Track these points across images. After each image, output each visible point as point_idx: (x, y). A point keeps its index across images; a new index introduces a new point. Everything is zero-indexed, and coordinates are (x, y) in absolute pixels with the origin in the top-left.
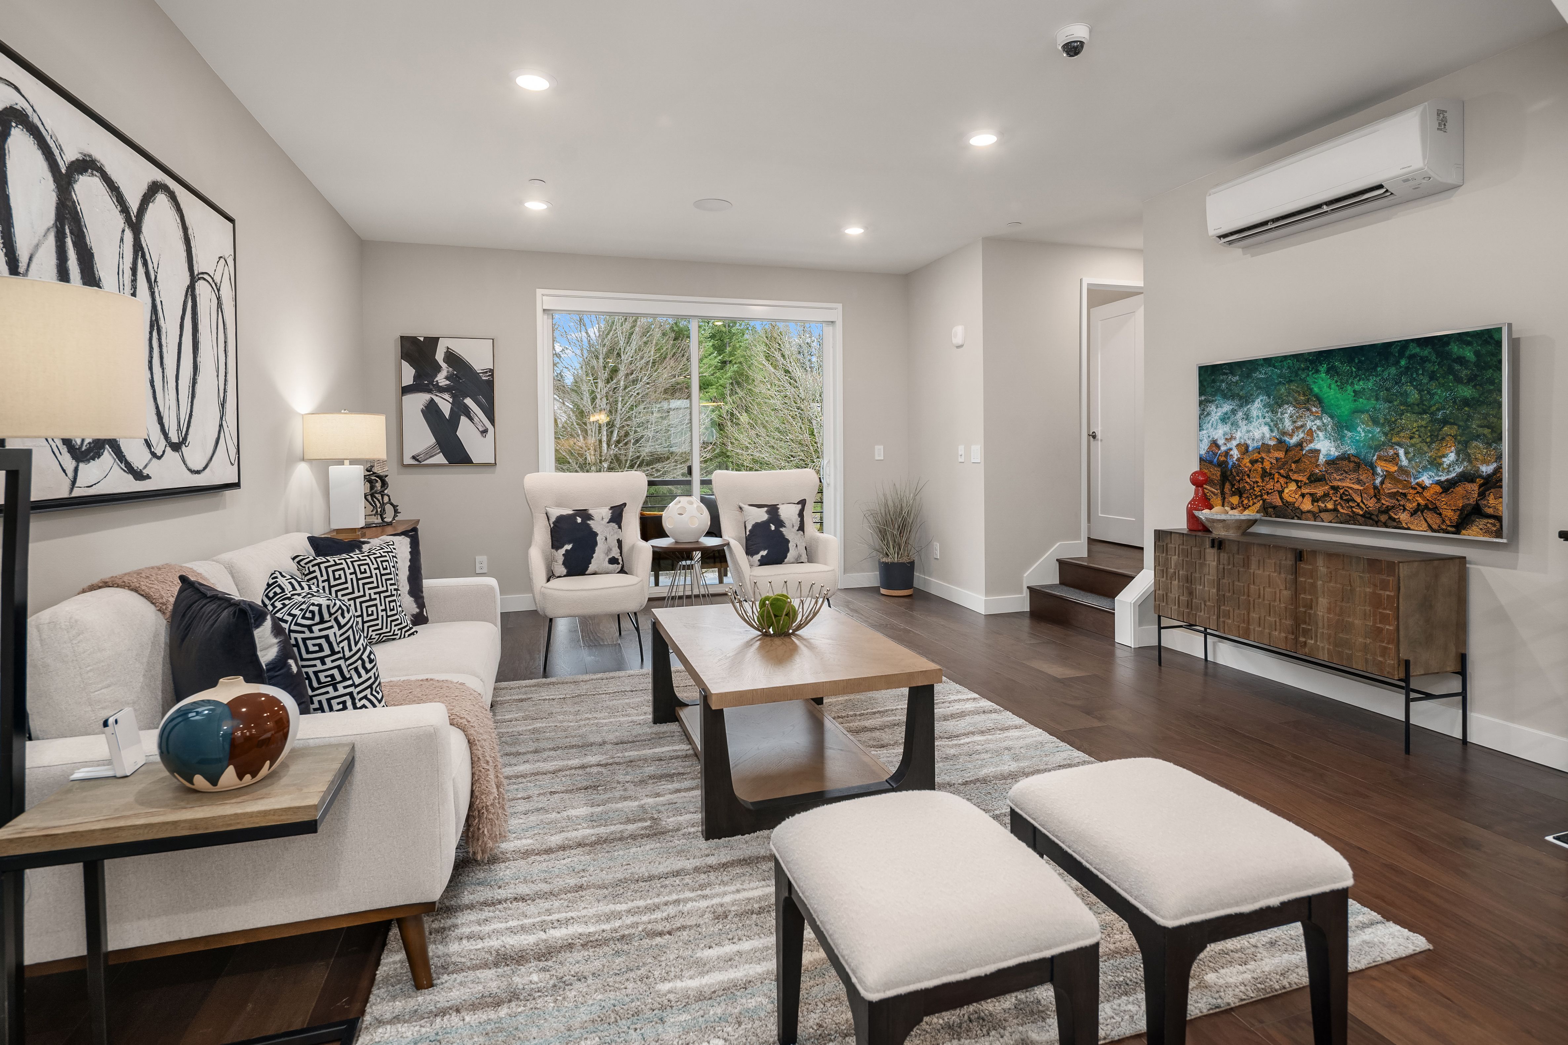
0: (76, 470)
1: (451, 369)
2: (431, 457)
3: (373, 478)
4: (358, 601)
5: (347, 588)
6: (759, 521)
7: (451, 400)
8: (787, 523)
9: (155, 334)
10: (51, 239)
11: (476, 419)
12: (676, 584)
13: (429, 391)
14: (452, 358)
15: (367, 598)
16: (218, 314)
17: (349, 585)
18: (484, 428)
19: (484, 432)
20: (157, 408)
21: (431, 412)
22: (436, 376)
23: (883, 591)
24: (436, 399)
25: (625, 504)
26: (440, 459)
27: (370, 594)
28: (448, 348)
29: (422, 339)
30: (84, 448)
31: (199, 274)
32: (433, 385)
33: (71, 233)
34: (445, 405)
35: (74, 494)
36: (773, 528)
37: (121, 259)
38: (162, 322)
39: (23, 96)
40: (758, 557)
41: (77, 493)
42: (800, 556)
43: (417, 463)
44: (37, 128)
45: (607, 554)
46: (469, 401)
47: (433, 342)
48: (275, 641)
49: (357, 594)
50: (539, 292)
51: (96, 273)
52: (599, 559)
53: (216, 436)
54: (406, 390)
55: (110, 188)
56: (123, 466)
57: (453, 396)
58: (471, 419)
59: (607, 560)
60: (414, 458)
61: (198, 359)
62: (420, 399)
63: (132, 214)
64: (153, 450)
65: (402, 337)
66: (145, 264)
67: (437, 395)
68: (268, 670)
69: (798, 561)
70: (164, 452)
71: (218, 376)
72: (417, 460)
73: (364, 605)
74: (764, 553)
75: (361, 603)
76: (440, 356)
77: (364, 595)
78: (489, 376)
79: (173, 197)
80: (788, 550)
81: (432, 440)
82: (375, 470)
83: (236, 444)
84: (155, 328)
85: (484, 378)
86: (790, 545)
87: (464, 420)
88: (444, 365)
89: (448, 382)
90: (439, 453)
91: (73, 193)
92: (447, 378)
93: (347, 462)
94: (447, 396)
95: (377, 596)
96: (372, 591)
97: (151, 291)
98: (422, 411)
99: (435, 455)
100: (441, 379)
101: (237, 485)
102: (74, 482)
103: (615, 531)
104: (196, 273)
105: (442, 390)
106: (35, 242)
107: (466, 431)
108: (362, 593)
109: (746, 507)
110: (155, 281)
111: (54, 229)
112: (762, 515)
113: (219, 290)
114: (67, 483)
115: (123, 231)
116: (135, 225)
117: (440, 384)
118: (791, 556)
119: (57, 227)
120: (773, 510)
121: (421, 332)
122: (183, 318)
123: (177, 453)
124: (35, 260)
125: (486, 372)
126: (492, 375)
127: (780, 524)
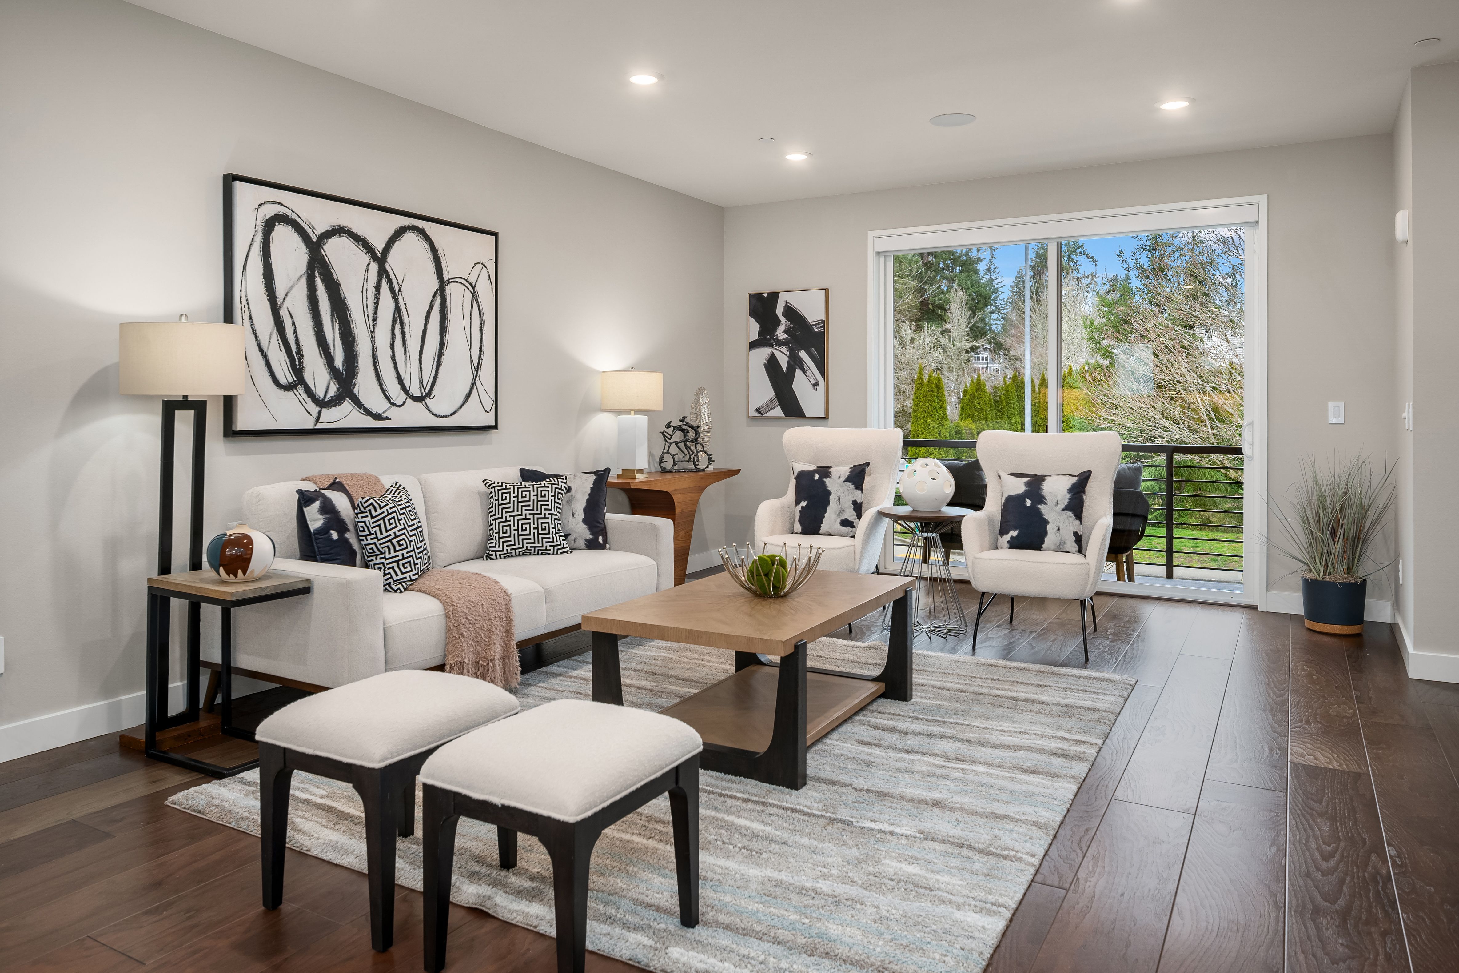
0: (320, 413)
1: (788, 322)
2: (771, 410)
3: (686, 427)
4: (516, 518)
5: (509, 507)
6: (1013, 494)
7: (788, 353)
8: (1049, 499)
9: (398, 326)
10: (304, 281)
11: (809, 372)
12: (911, 557)
13: (770, 345)
14: (791, 312)
15: (523, 517)
16: (472, 305)
17: (511, 505)
18: (816, 381)
19: (816, 385)
20: (398, 374)
21: (772, 364)
22: (776, 330)
23: (1308, 623)
24: (776, 353)
25: (868, 464)
26: (778, 412)
27: (526, 514)
28: (786, 302)
29: (765, 295)
30: (326, 400)
31: (449, 279)
32: (774, 339)
33: (319, 274)
34: (783, 360)
35: (317, 427)
36: (1029, 503)
37: (365, 283)
38: (405, 317)
39: (285, 206)
40: (1007, 538)
41: (319, 426)
42: (1062, 543)
43: (759, 415)
44: (295, 221)
45: (839, 515)
46: (803, 354)
47: (774, 296)
48: (321, 517)
49: (516, 513)
50: (871, 234)
51: (342, 294)
52: (830, 520)
53: (468, 391)
54: (753, 345)
55: (355, 241)
56: (362, 411)
57: (791, 350)
58: (804, 372)
59: (839, 521)
60: (757, 410)
61: (446, 339)
62: (762, 354)
63: (377, 252)
64: (392, 401)
65: (750, 295)
66: (390, 281)
67: (776, 349)
68: (315, 534)
69: (1060, 548)
70: (404, 403)
71: (470, 349)
72: (760, 413)
73: (520, 522)
74: (1014, 533)
75: (518, 520)
76: (779, 311)
77: (521, 515)
78: (821, 327)
79: (422, 232)
80: (1045, 533)
81: (771, 394)
82: (687, 420)
83: (493, 397)
84: (398, 321)
85: (816, 330)
86: (1049, 527)
87: (798, 372)
88: (783, 319)
89: (786, 336)
90: (777, 406)
91: (322, 251)
92: (785, 332)
93: (633, 412)
94: (784, 350)
95: (531, 517)
96: (528, 513)
97: (395, 298)
98: (765, 365)
99: (774, 408)
100: (781, 334)
101: (495, 427)
102: (318, 420)
103: (850, 491)
104: (446, 278)
105: (781, 344)
106: (291, 284)
107: (801, 385)
108: (519, 513)
109: (1004, 476)
110: (400, 290)
111: (306, 275)
112: (1018, 487)
113: (474, 288)
114: (313, 421)
115: (369, 265)
116: (381, 260)
117: (779, 338)
118: (1050, 540)
119: (308, 273)
120: (1035, 482)
121: (764, 288)
122: (429, 313)
123: (420, 404)
124: (289, 295)
125: (818, 324)
126: (823, 327)
127: (1039, 498)
